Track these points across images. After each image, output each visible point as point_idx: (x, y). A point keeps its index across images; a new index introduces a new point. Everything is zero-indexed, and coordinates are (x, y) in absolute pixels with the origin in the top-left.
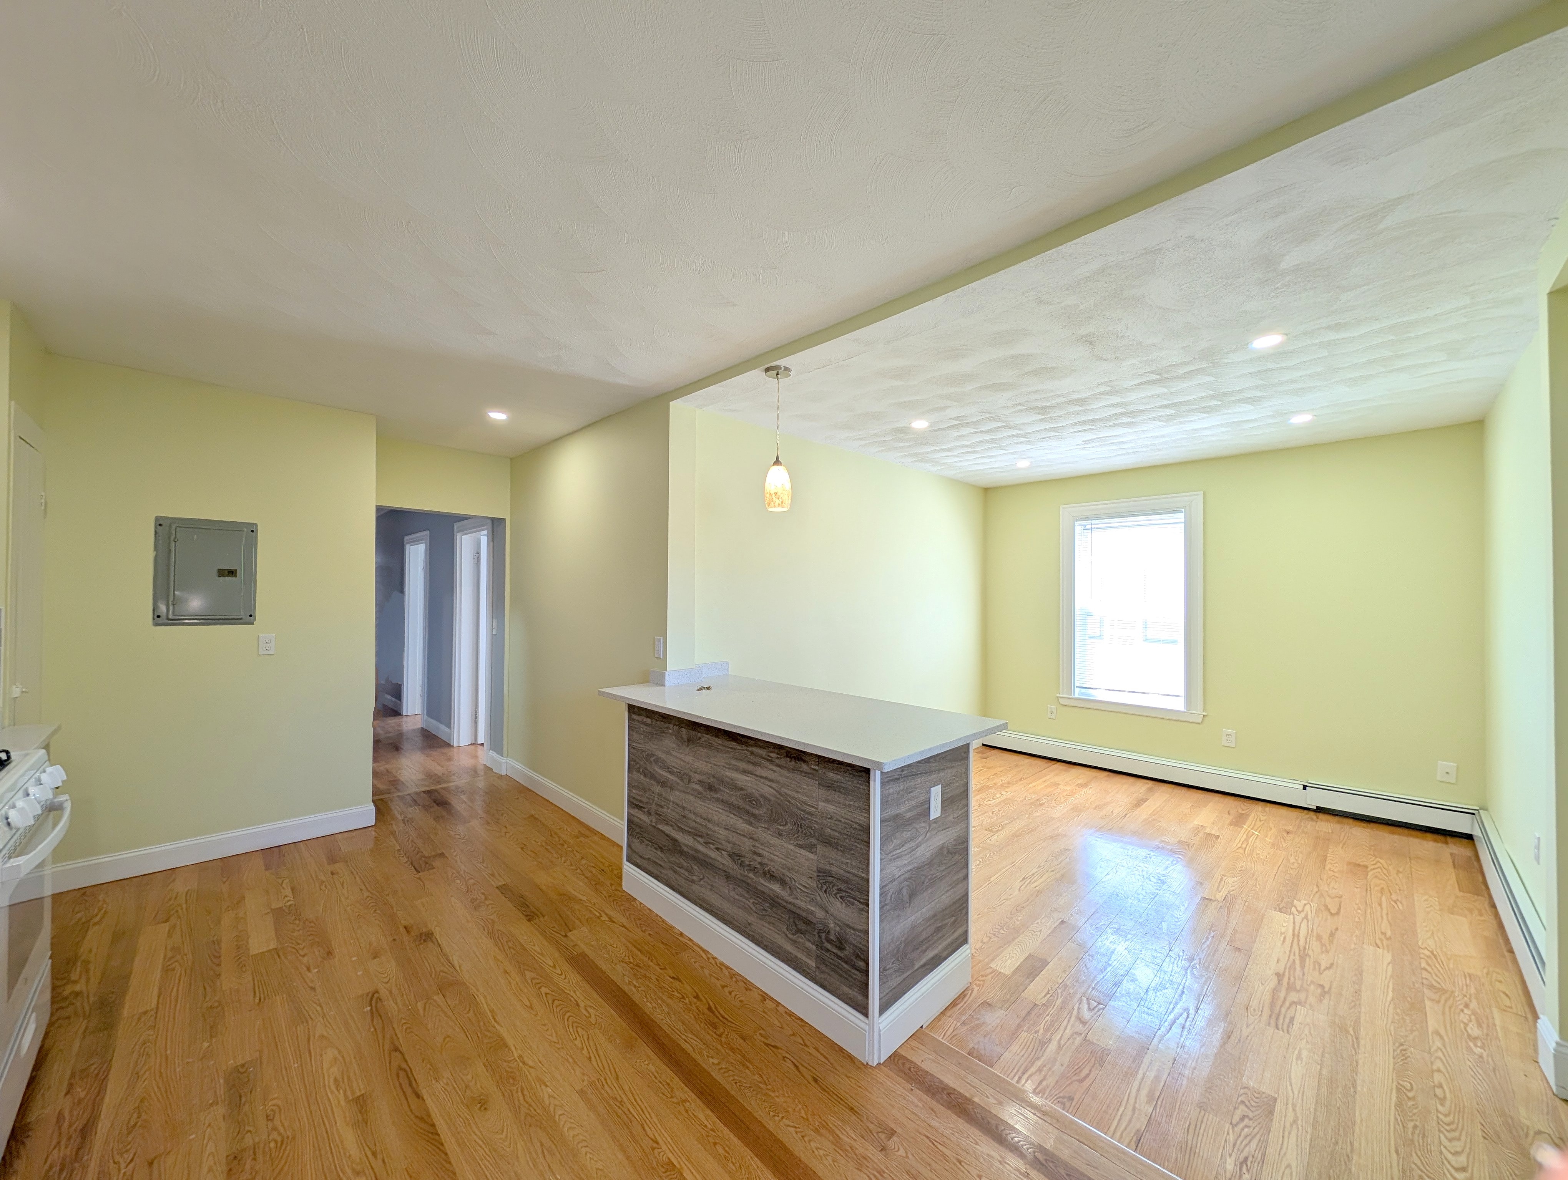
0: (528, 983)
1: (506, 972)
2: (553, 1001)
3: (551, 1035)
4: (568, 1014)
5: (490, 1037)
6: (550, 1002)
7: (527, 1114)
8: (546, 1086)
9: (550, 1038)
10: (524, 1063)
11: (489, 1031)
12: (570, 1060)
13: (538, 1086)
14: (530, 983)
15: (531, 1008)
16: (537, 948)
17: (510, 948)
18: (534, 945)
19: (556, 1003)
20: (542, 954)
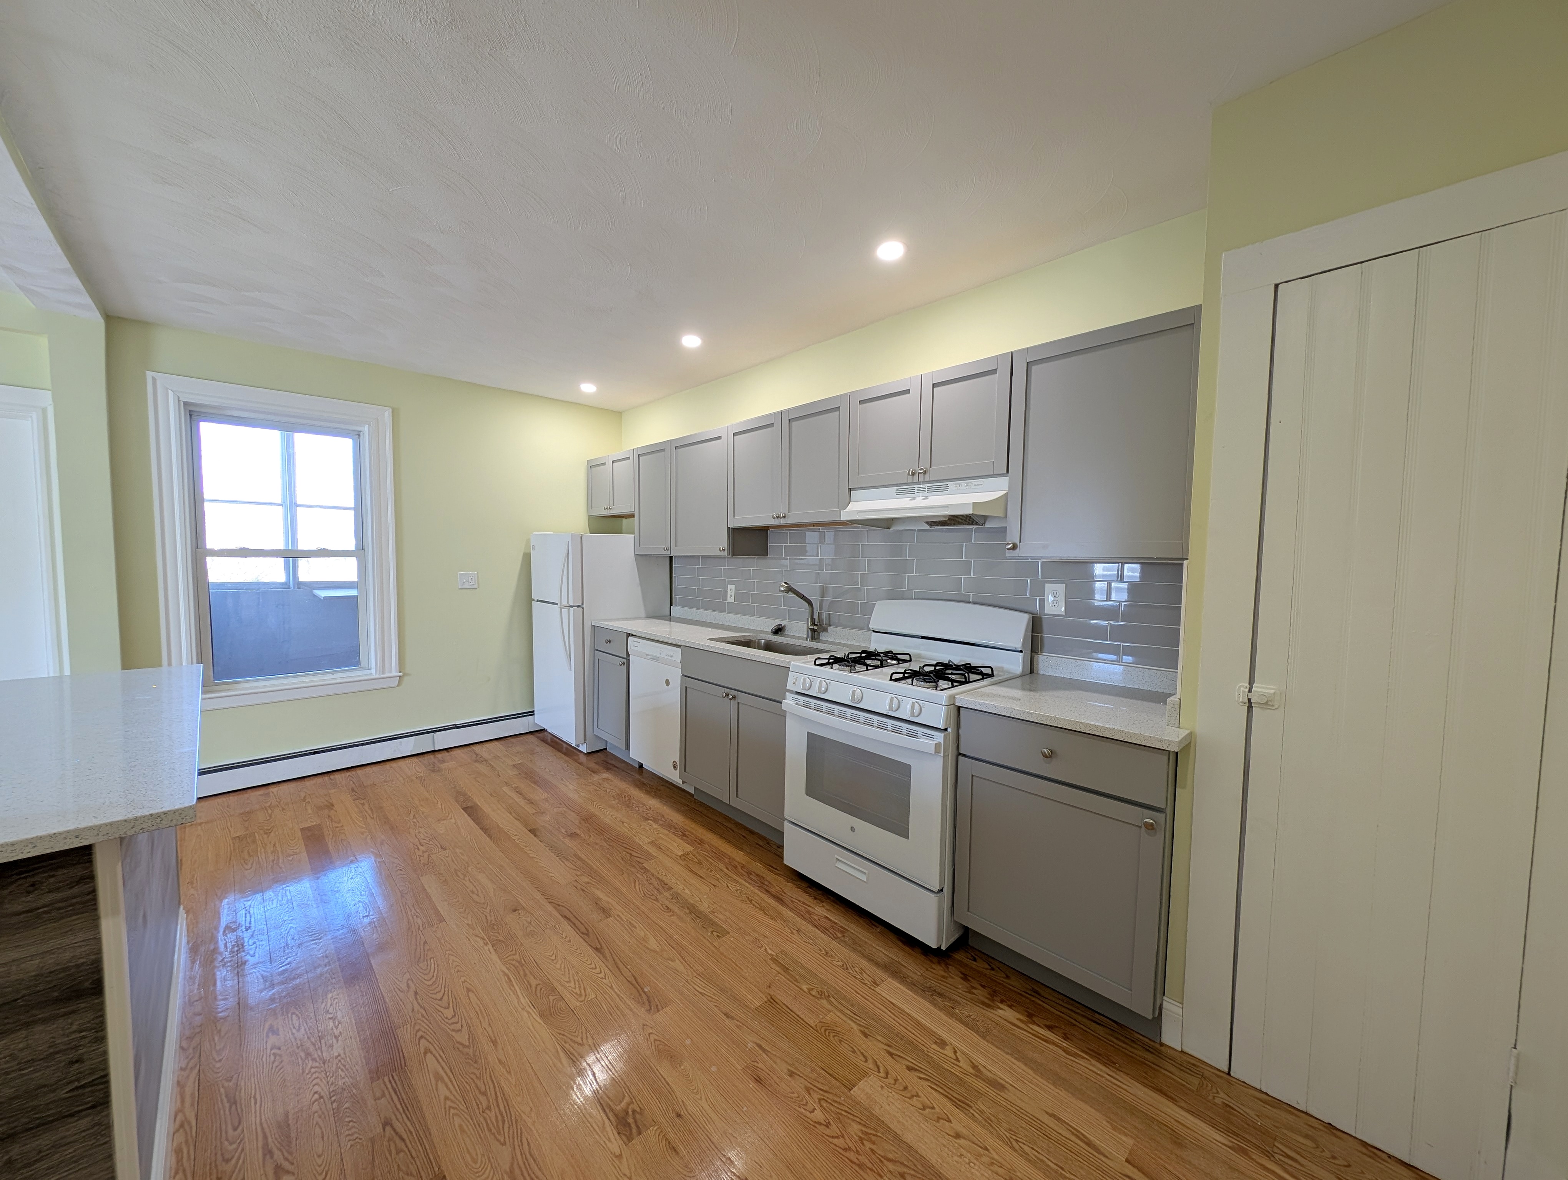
0: (467, 1023)
1: (495, 1043)
2: (441, 999)
3: (454, 961)
4: (430, 983)
5: (513, 960)
6: (446, 997)
7: (486, 909)
8: (468, 924)
9: (455, 959)
10: (483, 939)
11: (514, 966)
12: (443, 941)
13: (474, 923)
14: (465, 1025)
15: (468, 990)
16: (443, 1091)
17: (484, 1094)
18: (446, 1098)
19: (439, 996)
20: (438, 1078)
